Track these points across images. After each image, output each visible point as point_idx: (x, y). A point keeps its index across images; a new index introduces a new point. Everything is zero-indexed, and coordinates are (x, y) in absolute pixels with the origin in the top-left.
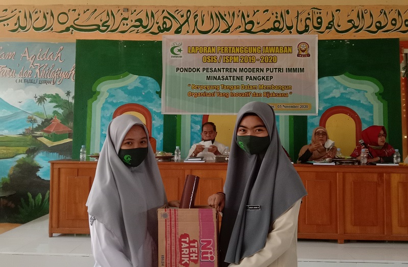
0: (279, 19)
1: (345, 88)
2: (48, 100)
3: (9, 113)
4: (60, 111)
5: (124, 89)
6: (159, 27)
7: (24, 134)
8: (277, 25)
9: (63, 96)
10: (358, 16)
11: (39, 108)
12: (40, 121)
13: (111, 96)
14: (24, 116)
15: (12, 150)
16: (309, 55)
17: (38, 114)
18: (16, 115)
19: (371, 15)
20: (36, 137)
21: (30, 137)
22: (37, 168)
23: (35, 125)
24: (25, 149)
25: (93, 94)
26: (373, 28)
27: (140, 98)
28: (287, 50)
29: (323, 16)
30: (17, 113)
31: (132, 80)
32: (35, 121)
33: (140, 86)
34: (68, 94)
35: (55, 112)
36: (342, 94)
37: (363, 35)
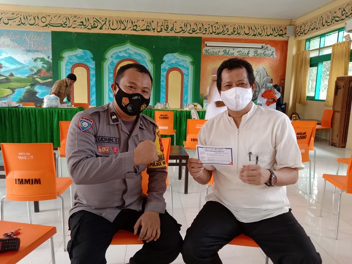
0: (149, 25)
1: (178, 59)
2: (39, 60)
3: (19, 66)
4: (45, 66)
5: (76, 56)
6: (92, 26)
7: (28, 77)
8: (148, 27)
9: (46, 58)
10: (185, 25)
11: (35, 64)
12: (35, 71)
13: (70, 59)
14: (27, 68)
15: (23, 84)
17: (35, 67)
18: (23, 67)
19: (190, 25)
20: (34, 78)
21: (31, 78)
22: (36, 93)
23: (34, 73)
24: (30, 84)
25: (61, 58)
26: (191, 32)
27: (84, 61)
29: (169, 24)
30: (24, 66)
31: (79, 52)
32: (33, 70)
33: (83, 54)
34: (49, 57)
35: (43, 66)
36: (176, 62)
37: (186, 35)
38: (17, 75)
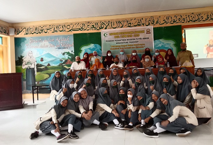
0: (139, 21)
1: (163, 43)
2: (66, 54)
3: (54, 59)
4: (70, 57)
5: (90, 49)
6: (100, 27)
7: (59, 65)
8: (139, 23)
9: (71, 52)
10: (167, 18)
11: (63, 57)
12: (64, 61)
13: (86, 51)
14: (59, 60)
16: (150, 33)
17: (63, 59)
19: (171, 18)
20: (63, 66)
21: (61, 66)
24: (60, 70)
25: (80, 51)
26: (172, 22)
28: (143, 32)
29: (155, 19)
30: (56, 59)
31: (92, 46)
32: (62, 61)
33: (95, 47)
35: (68, 58)
36: (162, 45)
37: (169, 25)
38: (53, 65)
